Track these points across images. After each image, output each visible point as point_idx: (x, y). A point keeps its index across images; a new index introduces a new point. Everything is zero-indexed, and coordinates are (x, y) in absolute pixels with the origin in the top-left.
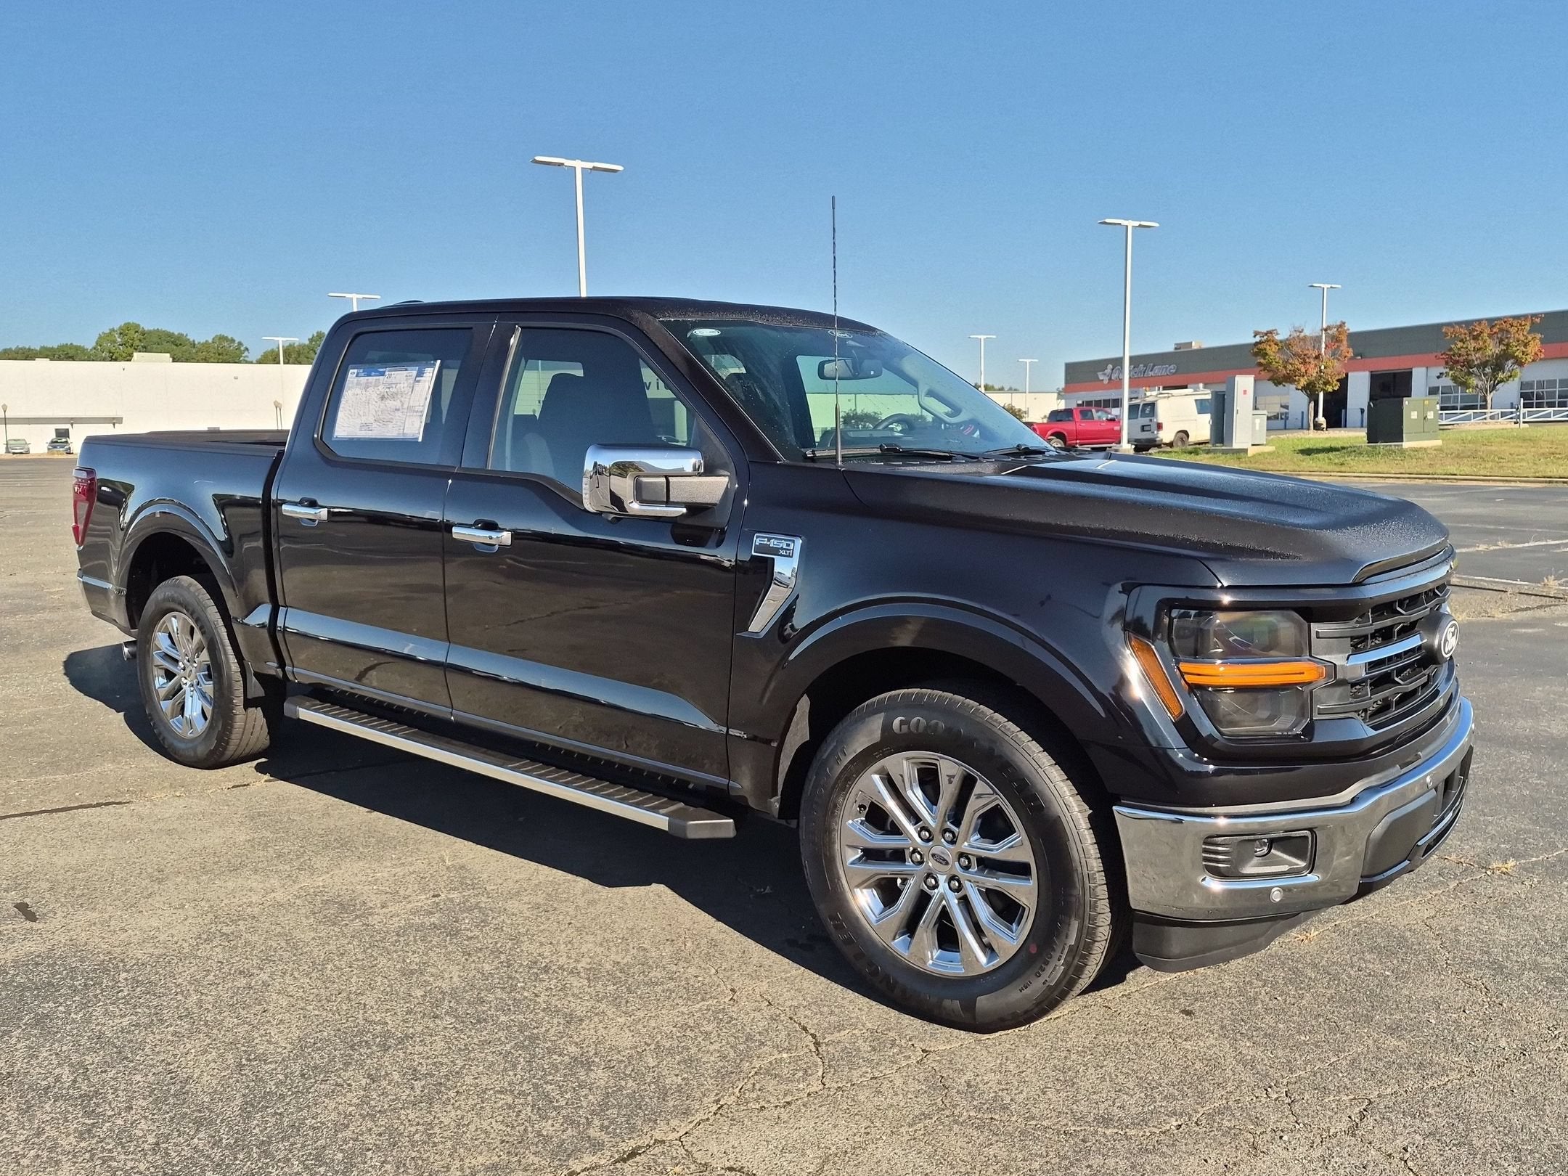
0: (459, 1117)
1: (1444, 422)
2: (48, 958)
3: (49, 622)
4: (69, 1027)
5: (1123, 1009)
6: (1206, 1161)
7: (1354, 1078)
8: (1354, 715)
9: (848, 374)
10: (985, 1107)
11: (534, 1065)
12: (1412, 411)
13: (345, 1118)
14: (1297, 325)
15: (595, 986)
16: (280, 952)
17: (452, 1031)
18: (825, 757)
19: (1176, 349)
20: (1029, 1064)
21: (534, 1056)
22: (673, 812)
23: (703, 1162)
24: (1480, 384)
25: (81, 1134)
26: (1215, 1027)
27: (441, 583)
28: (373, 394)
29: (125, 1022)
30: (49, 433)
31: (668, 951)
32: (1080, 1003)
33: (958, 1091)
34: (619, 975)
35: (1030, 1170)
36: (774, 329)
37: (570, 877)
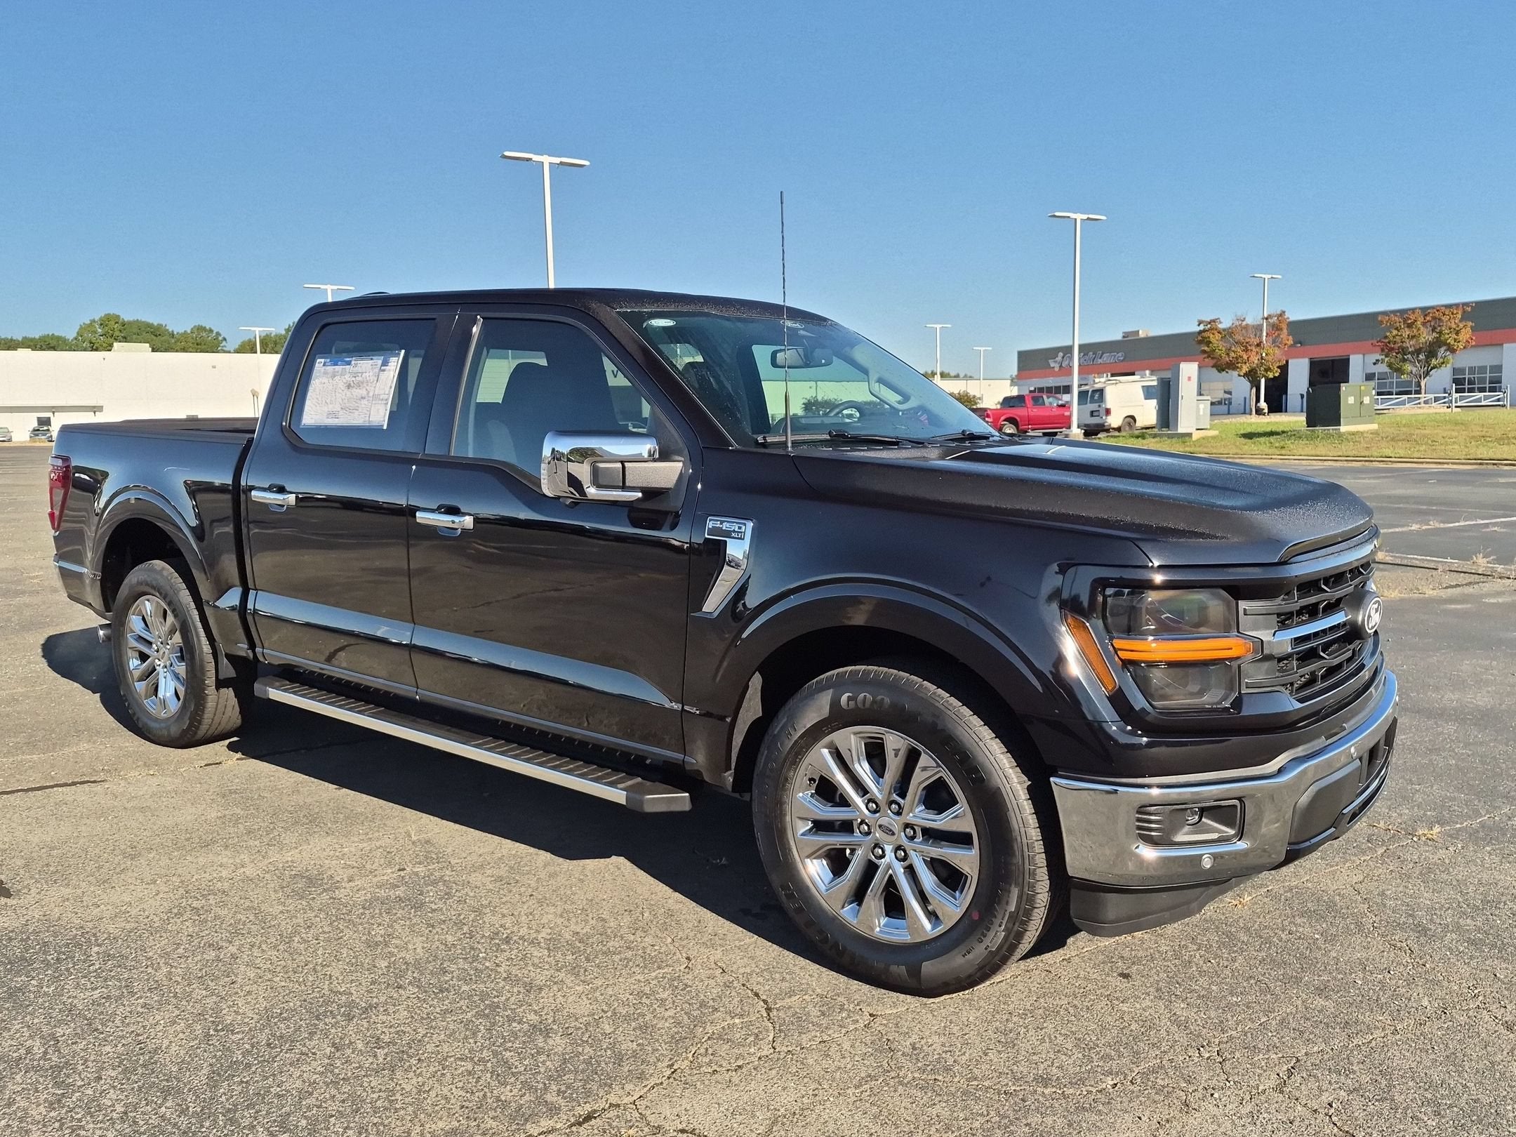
0: (420, 1084)
1: (1380, 407)
2: (22, 933)
3: (27, 606)
4: (41, 1000)
5: (1063, 973)
6: (1140, 1118)
7: (1282, 1037)
8: (1283, 689)
9: (800, 363)
10: (929, 1068)
11: (494, 1032)
12: (1349, 396)
13: (309, 1085)
14: (1239, 314)
15: (555, 956)
16: (249, 925)
17: (415, 1001)
18: (776, 733)
19: (1124, 337)
20: (972, 1027)
21: (494, 1024)
22: (631, 786)
23: (656, 1125)
24: (1414, 370)
25: (51, 1104)
26: (1151, 989)
27: (406, 567)
28: (340, 382)
29: (96, 994)
30: (31, 421)
31: (626, 920)
32: (1022, 967)
33: (904, 1053)
34: (579, 945)
35: (971, 1129)
36: (728, 319)
37: (532, 850)
